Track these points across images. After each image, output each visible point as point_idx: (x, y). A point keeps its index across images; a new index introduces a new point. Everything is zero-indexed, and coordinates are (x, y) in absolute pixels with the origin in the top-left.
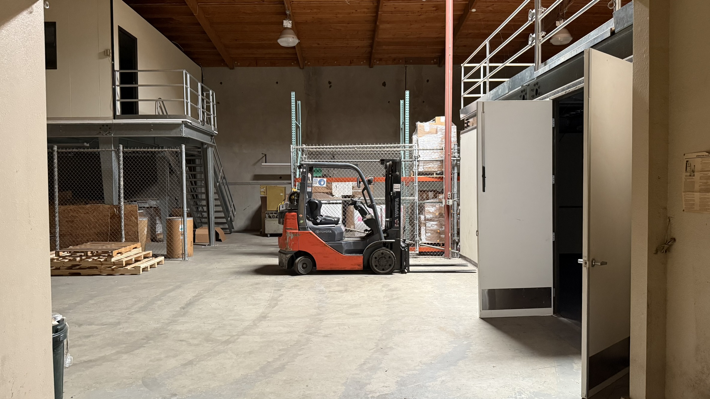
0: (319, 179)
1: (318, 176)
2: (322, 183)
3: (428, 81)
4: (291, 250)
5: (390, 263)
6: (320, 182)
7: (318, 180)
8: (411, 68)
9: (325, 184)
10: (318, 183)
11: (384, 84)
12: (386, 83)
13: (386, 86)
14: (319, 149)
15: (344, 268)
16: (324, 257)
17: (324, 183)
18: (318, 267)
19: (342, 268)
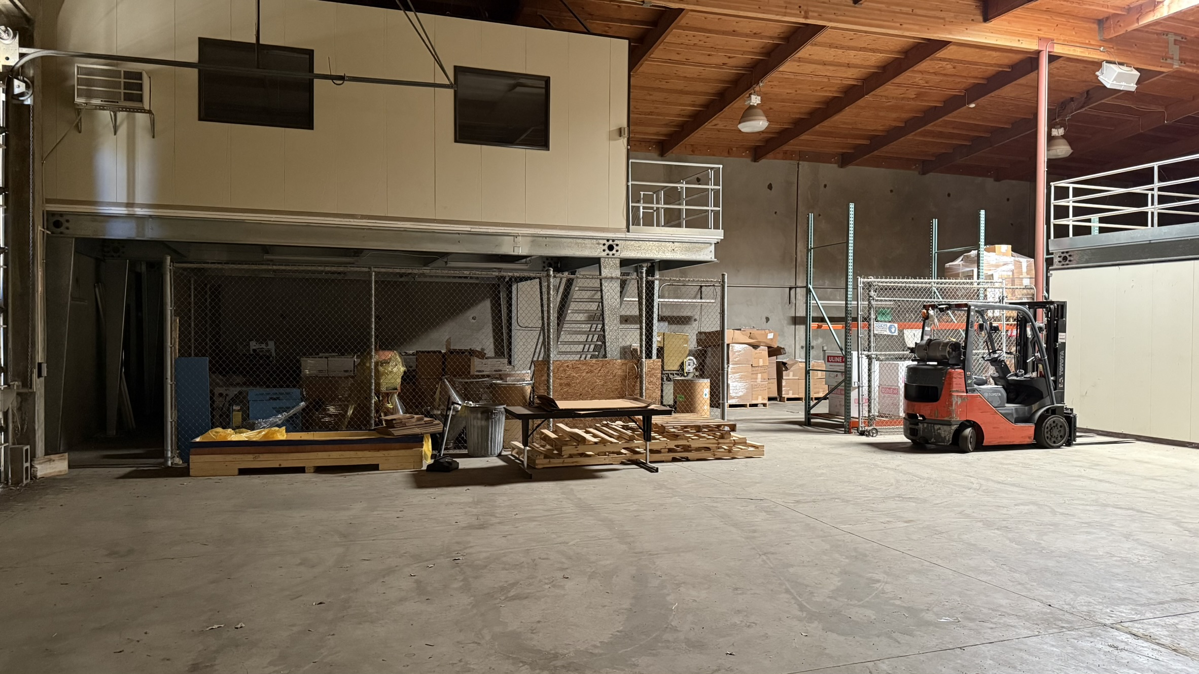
0: (889, 324)
1: (887, 320)
2: (893, 330)
3: (825, 186)
4: (958, 419)
5: (1062, 433)
6: (890, 328)
7: (888, 326)
8: (805, 166)
9: (897, 332)
10: (888, 330)
11: (770, 187)
12: (773, 186)
13: (773, 189)
14: (886, 283)
15: (1013, 442)
16: (994, 428)
17: (895, 330)
18: (985, 443)
19: (1010, 442)
